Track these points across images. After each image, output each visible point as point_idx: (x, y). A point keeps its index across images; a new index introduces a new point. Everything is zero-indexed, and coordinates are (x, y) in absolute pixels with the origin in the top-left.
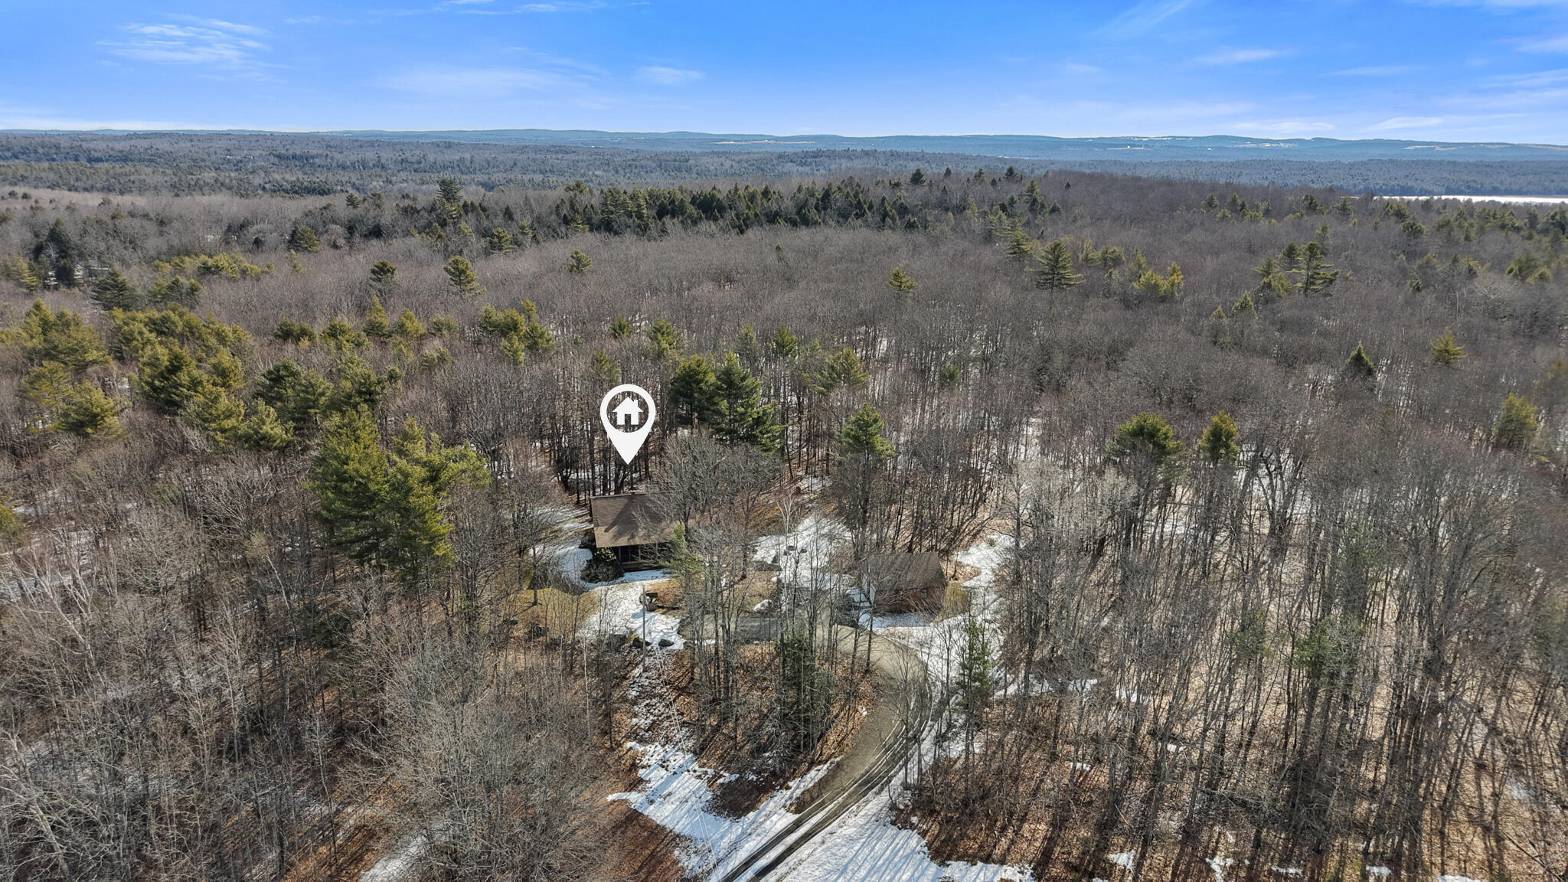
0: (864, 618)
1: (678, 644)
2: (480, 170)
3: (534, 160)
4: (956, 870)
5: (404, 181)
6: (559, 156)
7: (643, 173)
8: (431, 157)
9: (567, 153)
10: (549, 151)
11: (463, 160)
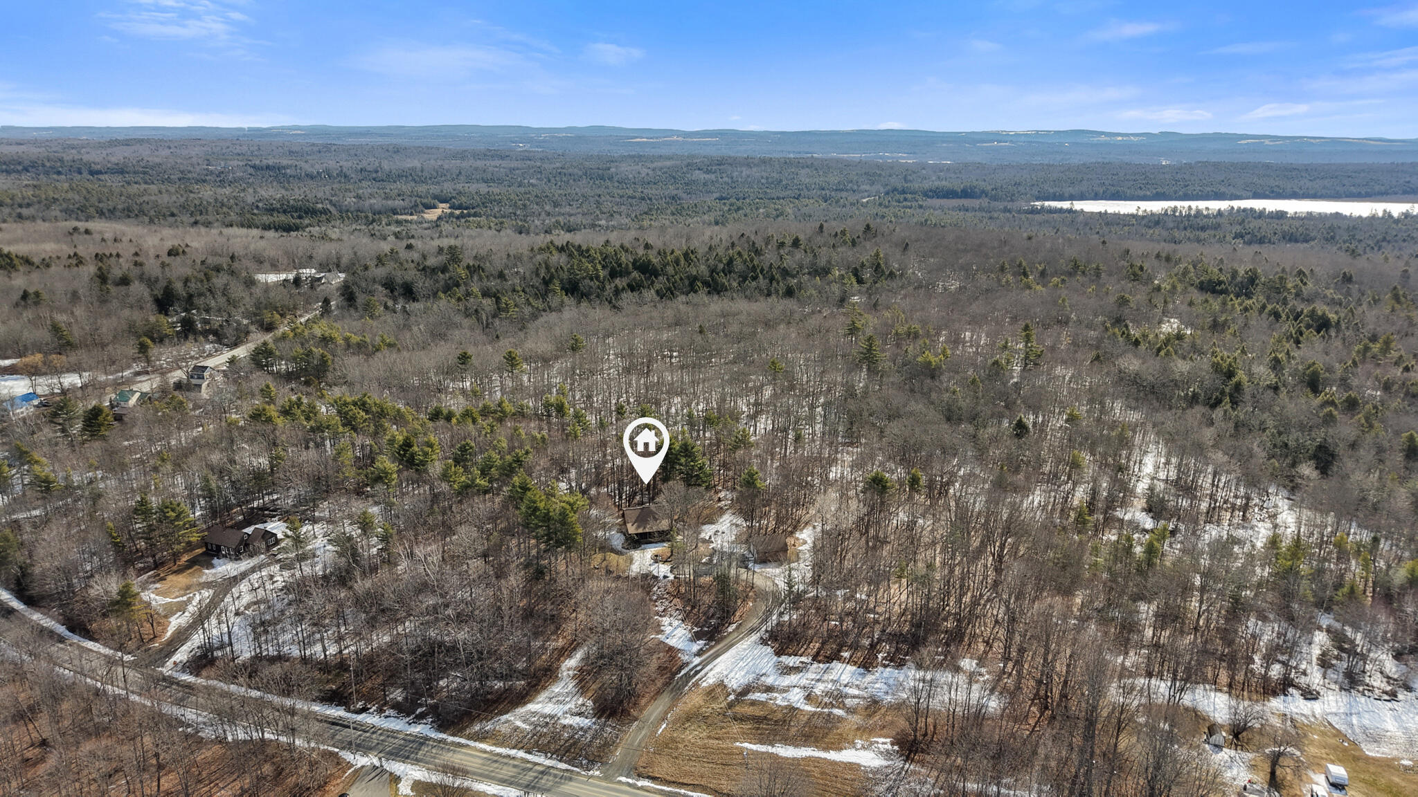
0: (751, 565)
1: (671, 577)
2: (430, 178)
3: (476, 169)
4: (784, 659)
5: (371, 196)
6: (497, 163)
7: (571, 181)
8: (386, 165)
9: (502, 158)
10: (486, 155)
11: (414, 169)
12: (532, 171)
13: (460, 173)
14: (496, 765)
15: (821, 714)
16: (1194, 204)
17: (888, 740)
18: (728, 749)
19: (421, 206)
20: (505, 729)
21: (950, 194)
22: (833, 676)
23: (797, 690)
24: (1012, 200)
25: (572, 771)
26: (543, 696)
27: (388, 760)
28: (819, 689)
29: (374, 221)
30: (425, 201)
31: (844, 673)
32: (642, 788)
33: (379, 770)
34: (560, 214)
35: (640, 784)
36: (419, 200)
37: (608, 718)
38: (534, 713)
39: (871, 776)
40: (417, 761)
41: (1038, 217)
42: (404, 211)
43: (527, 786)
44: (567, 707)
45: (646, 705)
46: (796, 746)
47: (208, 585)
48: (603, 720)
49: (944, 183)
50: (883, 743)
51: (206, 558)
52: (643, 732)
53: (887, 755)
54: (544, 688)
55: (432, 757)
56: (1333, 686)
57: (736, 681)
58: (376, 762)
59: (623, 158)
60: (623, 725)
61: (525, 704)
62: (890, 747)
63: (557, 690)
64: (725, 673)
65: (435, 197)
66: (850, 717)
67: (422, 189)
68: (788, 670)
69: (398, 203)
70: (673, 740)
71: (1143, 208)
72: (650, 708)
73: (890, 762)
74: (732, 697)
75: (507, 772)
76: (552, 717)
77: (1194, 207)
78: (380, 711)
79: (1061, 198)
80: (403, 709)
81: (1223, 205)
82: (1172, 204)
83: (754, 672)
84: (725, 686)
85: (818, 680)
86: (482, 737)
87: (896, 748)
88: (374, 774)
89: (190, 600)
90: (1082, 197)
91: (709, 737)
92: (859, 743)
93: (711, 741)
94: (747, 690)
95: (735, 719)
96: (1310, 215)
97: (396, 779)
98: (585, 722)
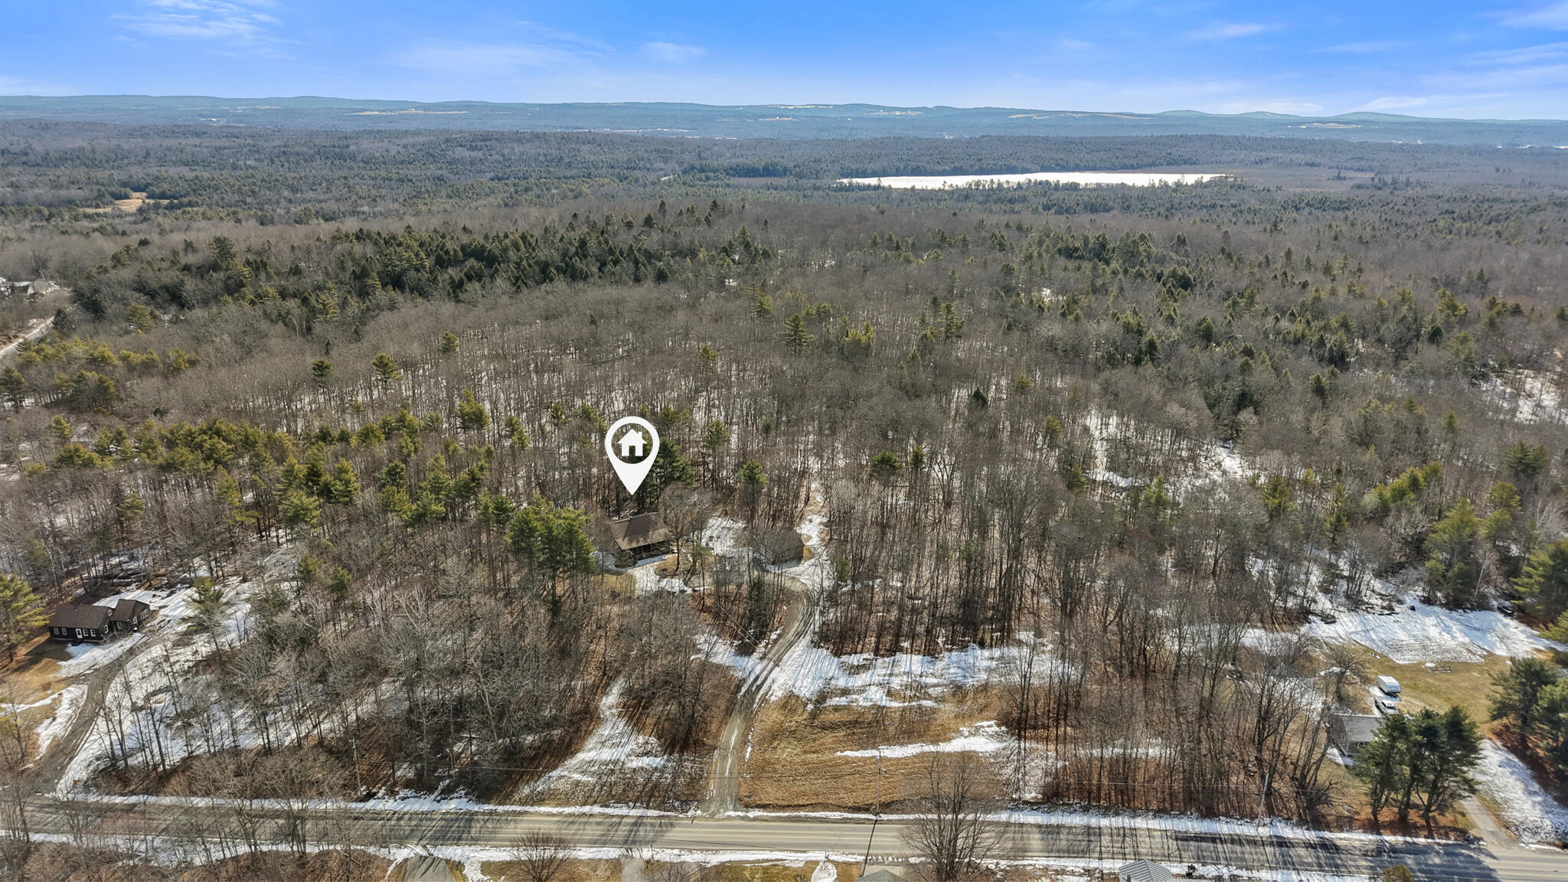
0: (769, 567)
2: (107, 162)
3: (169, 149)
4: (844, 658)
5: (33, 185)
6: (197, 141)
7: (302, 162)
8: (39, 147)
9: (197, 135)
10: (175, 131)
11: (81, 149)
12: (245, 150)
13: (148, 154)
14: (576, 827)
15: (911, 708)
16: (996, 178)
17: (992, 722)
18: (830, 760)
19: (109, 197)
20: (561, 786)
21: (752, 172)
22: (903, 668)
23: (873, 689)
24: (817, 178)
25: (668, 816)
26: (591, 742)
27: (435, 846)
28: (896, 683)
29: (51, 215)
30: (112, 189)
31: (911, 663)
32: (755, 819)
33: (429, 861)
34: (305, 201)
35: (752, 814)
36: (103, 189)
37: (681, 752)
38: (592, 763)
39: (992, 760)
40: (474, 841)
41: (851, 194)
42: (86, 202)
43: (626, 842)
44: (628, 749)
45: (719, 731)
46: (902, 745)
47: (75, 680)
48: (676, 755)
49: (741, 159)
50: (989, 726)
51: (53, 647)
52: (730, 761)
53: (998, 736)
54: (589, 733)
55: (492, 833)
56: (1342, 609)
57: (807, 688)
58: (420, 850)
59: (358, 135)
60: (702, 756)
61: (573, 754)
62: (997, 729)
63: (607, 733)
64: (790, 683)
65: (125, 185)
66: (942, 706)
67: (101, 174)
68: (856, 670)
69: (73, 192)
70: (767, 762)
71: (949, 183)
72: (724, 733)
73: (1005, 744)
74: (810, 707)
75: (593, 831)
76: (615, 762)
77: (996, 181)
78: (392, 793)
79: (865, 175)
80: (422, 785)
81: (1021, 178)
82: (976, 178)
83: (821, 677)
84: (798, 697)
85: (891, 675)
86: (539, 799)
87: (1003, 728)
88: (424, 866)
89: (57, 702)
90: (885, 173)
91: (805, 752)
92: (965, 730)
93: (808, 756)
94: (822, 697)
95: (824, 728)
96: (1099, 187)
97: (457, 867)
98: (658, 761)
